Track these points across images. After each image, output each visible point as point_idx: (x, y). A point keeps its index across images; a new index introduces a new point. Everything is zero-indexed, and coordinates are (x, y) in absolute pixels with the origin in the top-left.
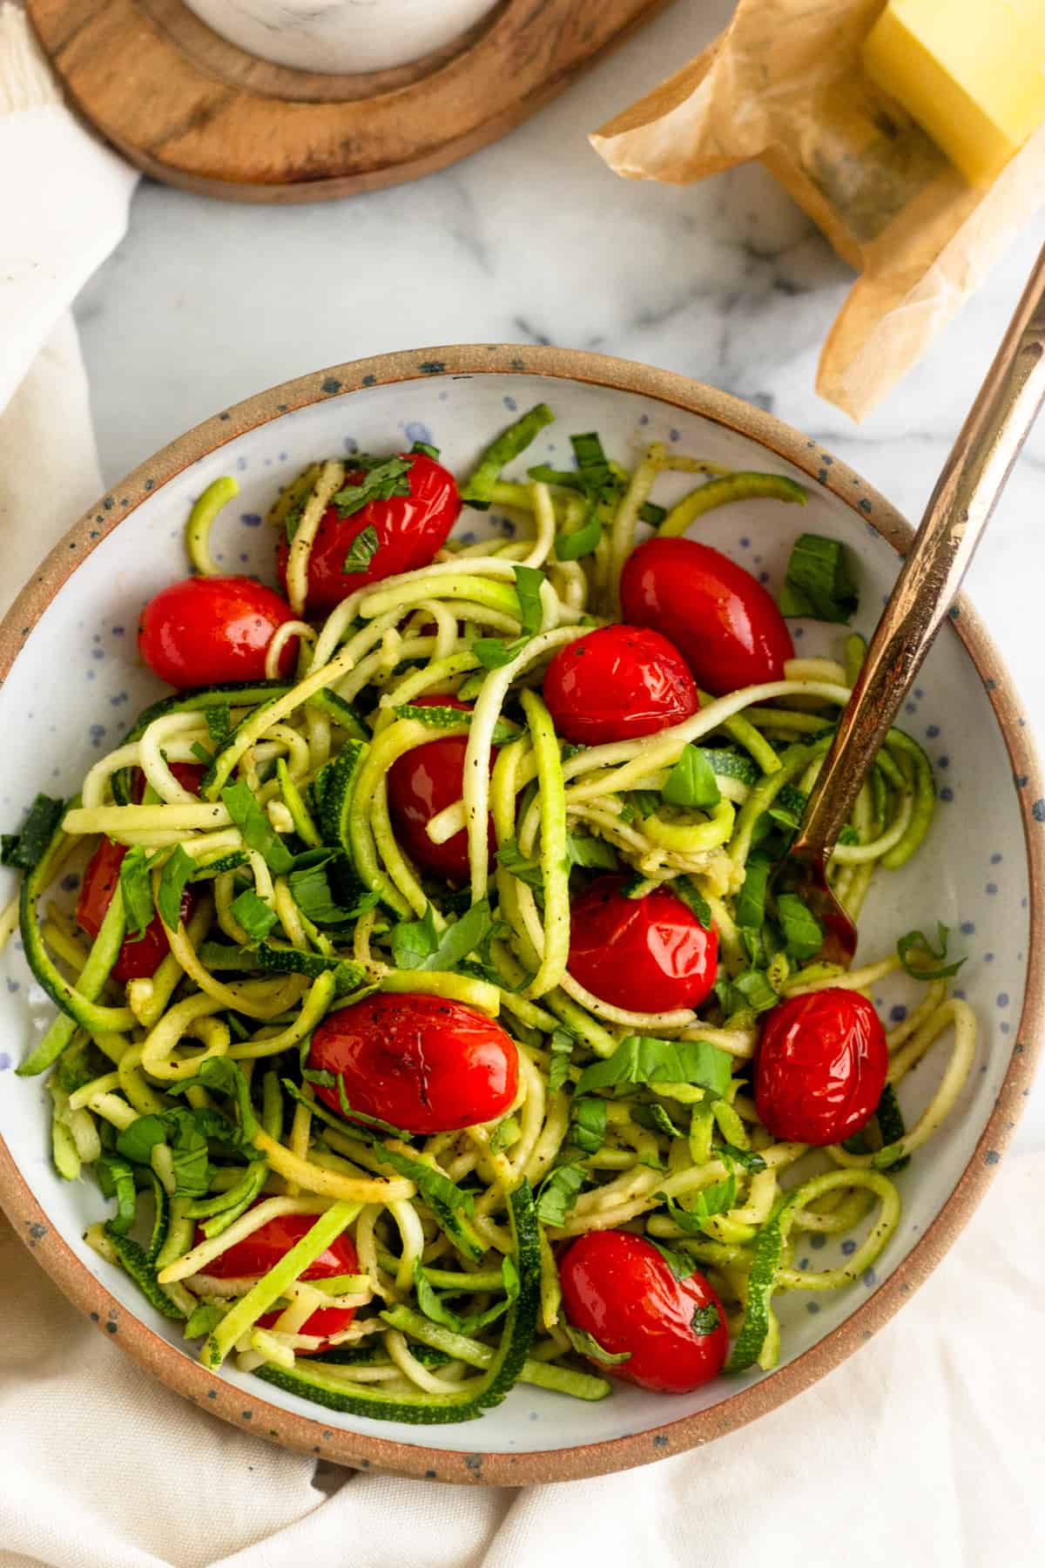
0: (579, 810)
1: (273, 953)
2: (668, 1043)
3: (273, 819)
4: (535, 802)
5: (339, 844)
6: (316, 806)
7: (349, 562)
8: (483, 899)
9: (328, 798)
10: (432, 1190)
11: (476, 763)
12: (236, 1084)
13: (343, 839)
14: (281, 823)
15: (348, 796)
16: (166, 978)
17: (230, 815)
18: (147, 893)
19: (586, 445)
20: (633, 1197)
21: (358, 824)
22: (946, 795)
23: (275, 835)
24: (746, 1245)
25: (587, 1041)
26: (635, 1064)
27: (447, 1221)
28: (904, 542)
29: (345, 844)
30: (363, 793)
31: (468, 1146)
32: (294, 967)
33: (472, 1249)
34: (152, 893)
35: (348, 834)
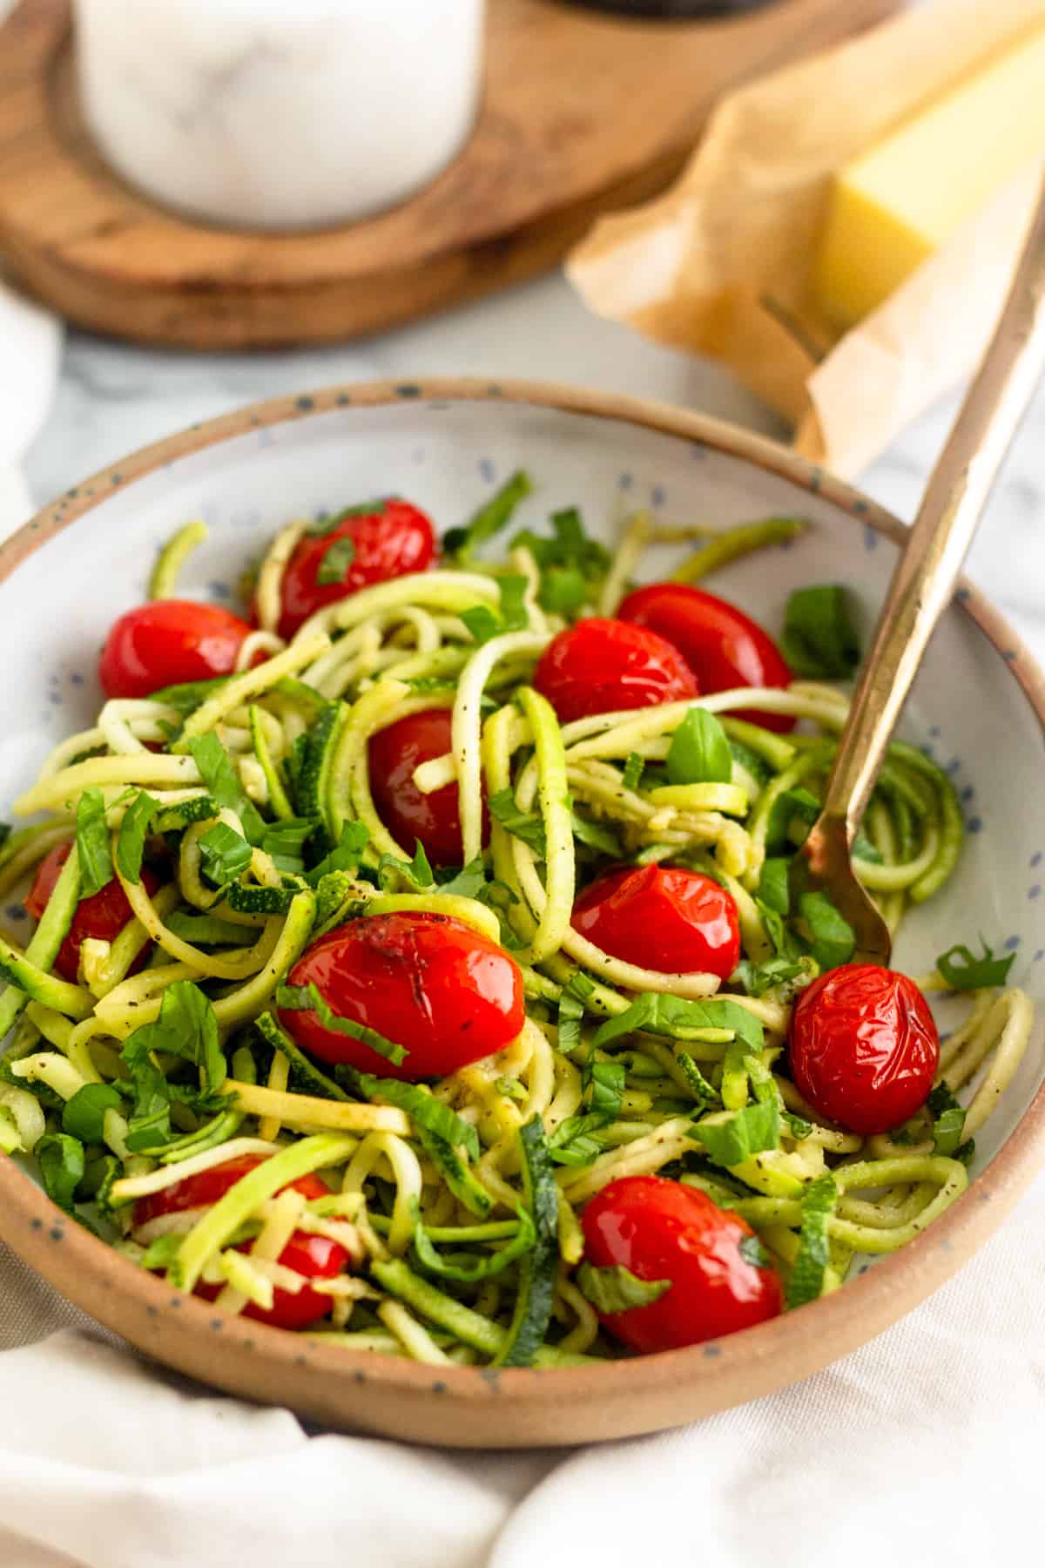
0: (577, 775)
1: (245, 892)
2: (690, 1002)
3: (245, 778)
4: (532, 763)
5: (315, 814)
6: (292, 781)
7: (324, 568)
8: (477, 859)
9: (306, 767)
10: (430, 1124)
11: (465, 708)
12: (202, 1043)
13: (320, 808)
14: (254, 783)
15: (326, 760)
16: (127, 944)
17: (199, 768)
18: (106, 852)
19: (567, 520)
20: (661, 1141)
21: (338, 797)
22: (973, 826)
23: (247, 800)
24: (796, 1197)
25: (599, 1002)
26: (656, 1011)
27: (447, 1163)
28: (899, 534)
29: (324, 814)
30: (344, 762)
31: (469, 1098)
32: (269, 907)
33: (478, 1199)
34: (110, 853)
35: (328, 808)
